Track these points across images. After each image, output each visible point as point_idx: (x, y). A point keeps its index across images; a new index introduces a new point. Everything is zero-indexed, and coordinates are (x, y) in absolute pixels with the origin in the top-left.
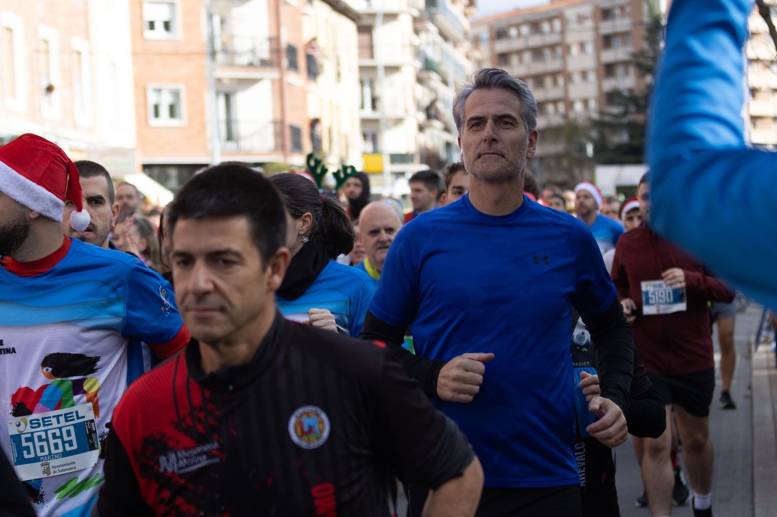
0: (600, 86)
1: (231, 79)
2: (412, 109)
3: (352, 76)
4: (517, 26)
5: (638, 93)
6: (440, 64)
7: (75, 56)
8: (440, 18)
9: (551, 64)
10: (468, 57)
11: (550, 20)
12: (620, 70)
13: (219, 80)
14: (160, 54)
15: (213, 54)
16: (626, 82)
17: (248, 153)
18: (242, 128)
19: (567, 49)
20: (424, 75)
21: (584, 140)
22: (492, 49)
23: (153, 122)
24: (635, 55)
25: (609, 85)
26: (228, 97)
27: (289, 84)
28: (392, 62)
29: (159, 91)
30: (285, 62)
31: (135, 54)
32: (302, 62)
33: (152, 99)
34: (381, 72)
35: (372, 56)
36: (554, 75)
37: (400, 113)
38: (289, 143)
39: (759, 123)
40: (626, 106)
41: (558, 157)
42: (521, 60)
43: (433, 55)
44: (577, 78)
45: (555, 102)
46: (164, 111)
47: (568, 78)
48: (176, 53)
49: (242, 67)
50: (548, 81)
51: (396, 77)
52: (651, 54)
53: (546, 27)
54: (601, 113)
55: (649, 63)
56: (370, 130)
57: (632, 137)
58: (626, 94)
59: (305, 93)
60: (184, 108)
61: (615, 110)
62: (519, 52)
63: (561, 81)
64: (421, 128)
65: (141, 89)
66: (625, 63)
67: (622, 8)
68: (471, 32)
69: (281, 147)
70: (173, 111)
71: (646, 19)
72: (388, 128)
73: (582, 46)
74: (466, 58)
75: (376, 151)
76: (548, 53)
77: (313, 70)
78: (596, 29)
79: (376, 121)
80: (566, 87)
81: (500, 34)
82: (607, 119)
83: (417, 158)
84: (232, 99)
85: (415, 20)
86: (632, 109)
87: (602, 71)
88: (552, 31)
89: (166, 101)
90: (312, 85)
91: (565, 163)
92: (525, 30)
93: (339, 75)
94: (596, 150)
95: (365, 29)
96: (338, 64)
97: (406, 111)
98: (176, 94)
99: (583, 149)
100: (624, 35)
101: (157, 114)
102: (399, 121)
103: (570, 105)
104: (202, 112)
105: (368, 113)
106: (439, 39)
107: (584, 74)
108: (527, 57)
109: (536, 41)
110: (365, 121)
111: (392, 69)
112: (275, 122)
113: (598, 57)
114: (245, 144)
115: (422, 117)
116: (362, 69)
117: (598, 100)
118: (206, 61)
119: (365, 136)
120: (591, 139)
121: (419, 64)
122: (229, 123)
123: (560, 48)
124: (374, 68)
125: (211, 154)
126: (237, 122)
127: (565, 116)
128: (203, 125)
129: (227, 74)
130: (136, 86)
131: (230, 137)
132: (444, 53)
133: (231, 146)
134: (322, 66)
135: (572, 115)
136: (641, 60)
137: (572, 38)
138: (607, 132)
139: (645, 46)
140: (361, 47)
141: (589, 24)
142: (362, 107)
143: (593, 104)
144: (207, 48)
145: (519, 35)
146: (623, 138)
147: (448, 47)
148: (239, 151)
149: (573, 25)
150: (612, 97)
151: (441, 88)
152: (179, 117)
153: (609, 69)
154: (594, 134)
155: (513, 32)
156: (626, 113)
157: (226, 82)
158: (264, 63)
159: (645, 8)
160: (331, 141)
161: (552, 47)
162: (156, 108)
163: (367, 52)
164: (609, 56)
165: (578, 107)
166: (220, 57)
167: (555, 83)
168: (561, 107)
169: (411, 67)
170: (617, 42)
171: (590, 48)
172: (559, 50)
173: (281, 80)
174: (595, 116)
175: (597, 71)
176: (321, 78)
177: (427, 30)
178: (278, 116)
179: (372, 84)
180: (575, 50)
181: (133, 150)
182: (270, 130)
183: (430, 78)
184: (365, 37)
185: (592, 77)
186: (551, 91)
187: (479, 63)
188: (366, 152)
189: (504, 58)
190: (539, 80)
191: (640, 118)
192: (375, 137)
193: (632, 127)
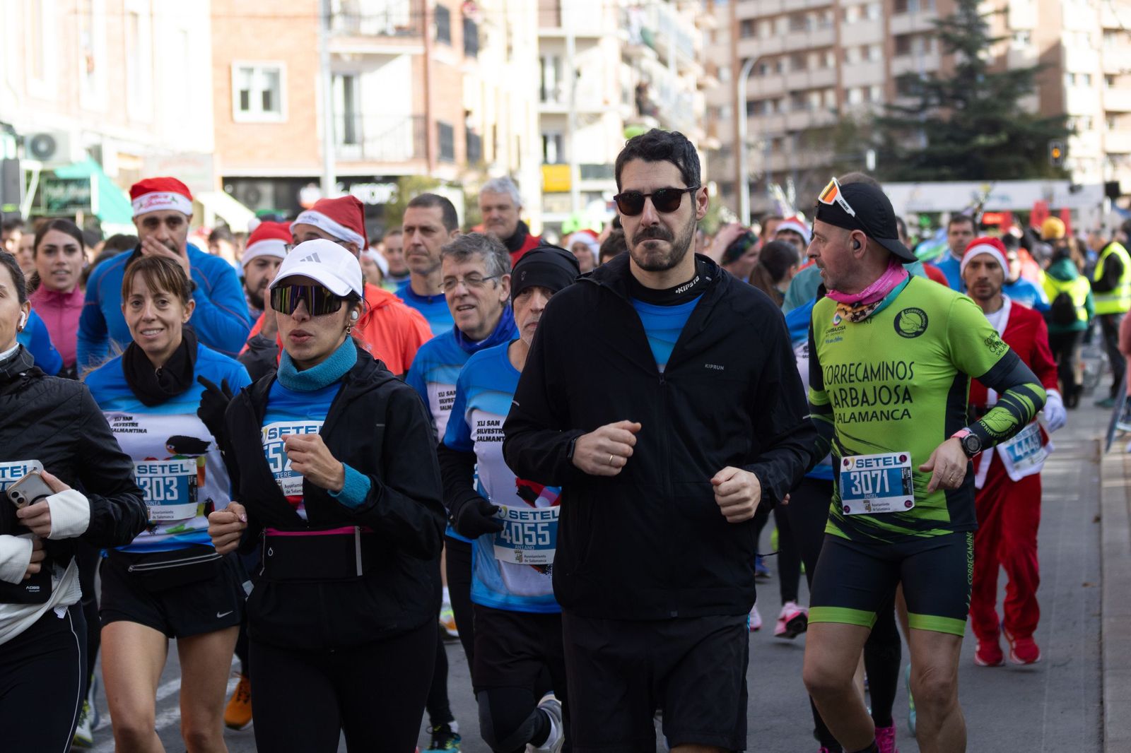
0: (888, 67)
1: (354, 55)
2: (615, 98)
3: (528, 52)
5: (942, 78)
6: (656, 34)
7: (129, 19)
9: (817, 35)
10: (697, 25)
12: (917, 45)
13: (336, 56)
14: (252, 16)
15: (329, 18)
16: (927, 61)
17: (373, 162)
18: (367, 126)
19: (842, 14)
20: (631, 51)
21: (862, 146)
22: (732, 13)
23: (239, 115)
24: (940, 23)
25: (901, 66)
26: (348, 80)
27: (438, 62)
28: (586, 32)
29: (250, 71)
30: (432, 31)
31: (215, 17)
32: (457, 30)
33: (240, 83)
34: (571, 45)
35: (559, 23)
36: (822, 50)
37: (596, 106)
38: (435, 149)
39: (1118, 121)
40: (925, 96)
41: (825, 171)
42: (773, 30)
44: (855, 56)
45: (822, 90)
46: (256, 100)
47: (842, 56)
48: (275, 17)
49: (369, 37)
50: (813, 60)
51: (592, 53)
52: (964, 21)
54: (889, 107)
55: (961, 33)
56: (552, 129)
57: (932, 141)
58: (925, 78)
59: (460, 76)
60: (284, 97)
61: (909, 102)
62: (772, 18)
63: (831, 59)
65: (223, 67)
66: (926, 35)
69: (425, 154)
70: (268, 101)
72: (579, 127)
73: (863, 9)
74: (694, 27)
75: (560, 161)
76: (813, 18)
77: (472, 46)
79: (562, 117)
80: (838, 70)
82: (897, 115)
84: (355, 83)
86: (934, 101)
87: (891, 45)
89: (258, 86)
90: (470, 63)
93: (510, 49)
94: (879, 161)
96: (509, 34)
97: (606, 102)
98: (274, 76)
99: (861, 159)
101: (245, 105)
102: (595, 117)
103: (844, 94)
104: (310, 102)
105: (551, 105)
107: (865, 50)
108: (783, 24)
110: (544, 117)
111: (587, 42)
112: (415, 118)
113: (886, 25)
114: (371, 150)
115: (629, 110)
116: (543, 40)
117: (885, 86)
118: (320, 27)
119: (545, 140)
120: (872, 145)
122: (349, 117)
123: (832, 12)
124: (561, 40)
125: (322, 163)
126: (361, 116)
127: (836, 111)
128: (313, 121)
129: (349, 48)
130: (216, 63)
131: (349, 140)
132: (662, 19)
133: (352, 151)
134: (486, 37)
135: (845, 109)
136: (948, 29)
138: (896, 134)
139: (956, 10)
140: (542, 8)
142: (542, 96)
143: (876, 94)
144: (320, 10)
146: (920, 142)
147: (670, 10)
148: (364, 160)
150: (905, 83)
151: (657, 69)
152: (279, 111)
153: (902, 43)
154: (877, 138)
156: (924, 107)
157: (347, 58)
158: (401, 32)
160: (495, 146)
161: (821, 10)
162: (245, 95)
163: (552, 14)
164: (901, 24)
165: (856, 97)
166: (338, 22)
167: (823, 62)
168: (831, 97)
169: (614, 39)
170: (914, 3)
171: (875, 13)
172: (830, 16)
173: (426, 56)
174: (880, 112)
175: (884, 45)
176: (482, 55)
178: (420, 110)
179: (557, 62)
180: (853, 15)
181: (212, 155)
182: (409, 128)
183: (641, 56)
185: (876, 54)
186: (816, 75)
187: (713, 33)
188: (545, 162)
189: (748, 26)
190: (799, 58)
191: (944, 114)
192: (558, 140)
193: (932, 126)
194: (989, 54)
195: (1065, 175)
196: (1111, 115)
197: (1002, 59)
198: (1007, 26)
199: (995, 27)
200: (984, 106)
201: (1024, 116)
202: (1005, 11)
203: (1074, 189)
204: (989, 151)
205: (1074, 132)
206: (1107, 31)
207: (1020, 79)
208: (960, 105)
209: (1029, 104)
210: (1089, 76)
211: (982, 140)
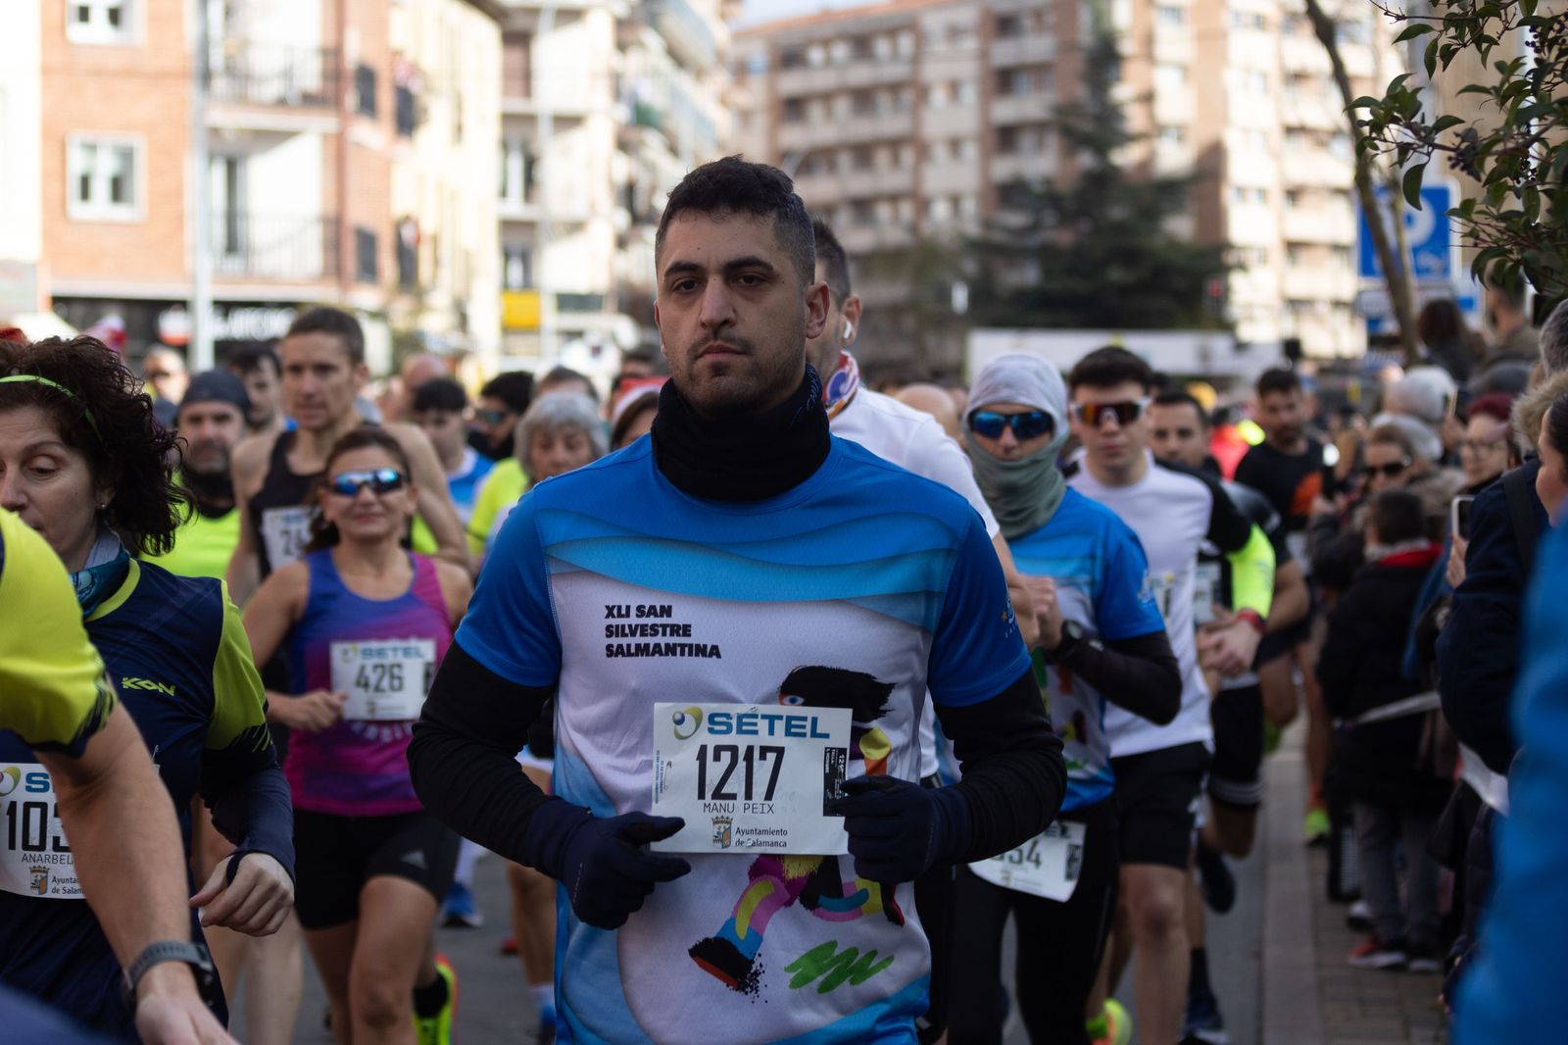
0: (985, 171)
1: (241, 131)
3: (485, 133)
4: (826, 43)
5: (1062, 186)
6: (668, 114)
8: (671, 21)
9: (889, 122)
10: (723, 101)
11: (892, 32)
12: (1027, 141)
13: (215, 132)
14: (99, 73)
15: (206, 77)
16: (1040, 163)
17: (269, 280)
18: (259, 231)
19: (923, 93)
20: (633, 135)
21: (948, 277)
22: (772, 88)
23: (78, 210)
24: (1060, 110)
25: (1004, 168)
26: (232, 166)
27: (358, 145)
28: (568, 106)
29: (91, 148)
30: (351, 99)
31: (47, 71)
32: (386, 100)
33: (77, 163)
34: (544, 128)
35: (527, 91)
36: (895, 144)
37: (577, 209)
38: (351, 263)
39: (1304, 256)
40: (1037, 211)
41: (895, 311)
42: (829, 113)
43: (651, 94)
44: (940, 153)
45: (894, 198)
46: (101, 188)
47: (923, 151)
48: (130, 73)
49: (263, 105)
50: (882, 157)
51: (576, 137)
52: (1092, 108)
53: (882, 47)
54: (987, 224)
55: (1086, 126)
56: (518, 240)
57: (1048, 273)
58: (1038, 188)
59: (387, 165)
60: (141, 184)
61: (1016, 219)
62: (826, 97)
63: (908, 156)
64: (622, 243)
65: (55, 143)
66: (1040, 127)
67: (1038, 14)
68: (733, 52)
69: (335, 270)
70: (118, 189)
71: (1086, 37)
72: (554, 239)
73: (954, 88)
74: (719, 105)
75: (528, 285)
76: (884, 100)
77: (407, 118)
78: (984, 55)
79: (528, 226)
80: (916, 172)
81: (790, 58)
82: (998, 237)
83: (610, 304)
84: (239, 171)
85: (621, 24)
86: (1049, 218)
87: (992, 140)
88: (895, 56)
89: (105, 167)
90: (402, 148)
91: (909, 322)
92: (840, 51)
93: (459, 129)
94: (975, 299)
95: (517, 39)
96: (459, 107)
97: (592, 206)
98: (127, 156)
99: (945, 296)
100: (1039, 70)
101: (85, 194)
102: (576, 227)
103: (923, 205)
104: (176, 194)
105: (515, 207)
106: (665, 64)
107: (955, 146)
108: (842, 106)
109: (861, 75)
110: (508, 226)
111: (567, 122)
112: (324, 220)
113: (985, 112)
114: (265, 263)
115: (622, 219)
116: (508, 119)
117: (982, 198)
118: (191, 91)
119: (507, 255)
120: (962, 277)
121: (623, 113)
122: (232, 217)
123: (910, 90)
124: (529, 119)
125: (193, 280)
126: (246, 216)
127: (913, 229)
128: (179, 221)
129: (231, 119)
130: (47, 138)
131: (232, 246)
132: (675, 94)
133: (234, 265)
134: (425, 111)
135: (927, 228)
136: (1072, 121)
137: (935, 71)
138: (997, 263)
139: (1081, 92)
140: (507, 75)
141: (970, 44)
142: (503, 193)
143: (970, 207)
144: (193, 65)
145: (829, 62)
146: (1027, 275)
147: (684, 81)
148: (248, 276)
149: (938, 47)
150: (1010, 193)
152: (130, 201)
153: (1005, 138)
154: (970, 266)
155: (816, 55)
156: (1034, 228)
157: (229, 137)
158: (309, 100)
159: (1085, 17)
160: (436, 262)
161: (895, 88)
162: (85, 183)
163: (518, 85)
164: (1006, 111)
165: (941, 211)
166: (220, 85)
167: (896, 161)
168: (906, 210)
169: (605, 120)
170: (1024, 82)
171: (970, 94)
172: (907, 96)
173: (341, 136)
174: (972, 229)
175: (981, 139)
176: (423, 135)
177: (641, 45)
178: (331, 208)
179: (525, 149)
180: (939, 96)
181: (34, 266)
182: (315, 236)
183: (642, 143)
184: (516, 56)
185: (971, 151)
186: (886, 177)
187: (744, 116)
188: (506, 286)
189: (793, 108)
190: (863, 153)
191: (1064, 238)
192: (526, 258)
193: (1046, 255)
194: (1126, 157)
195: (1227, 327)
196: (1294, 248)
197: (1146, 165)
198: (1151, 116)
199: (1135, 119)
200: (1119, 228)
201: (1174, 244)
202: (1148, 98)
203: (1241, 347)
204: (1124, 291)
205: (1242, 267)
206: (1291, 131)
207: (1169, 192)
208: (1085, 226)
209: (1180, 226)
210: (1263, 193)
211: (1116, 274)
